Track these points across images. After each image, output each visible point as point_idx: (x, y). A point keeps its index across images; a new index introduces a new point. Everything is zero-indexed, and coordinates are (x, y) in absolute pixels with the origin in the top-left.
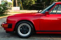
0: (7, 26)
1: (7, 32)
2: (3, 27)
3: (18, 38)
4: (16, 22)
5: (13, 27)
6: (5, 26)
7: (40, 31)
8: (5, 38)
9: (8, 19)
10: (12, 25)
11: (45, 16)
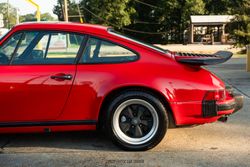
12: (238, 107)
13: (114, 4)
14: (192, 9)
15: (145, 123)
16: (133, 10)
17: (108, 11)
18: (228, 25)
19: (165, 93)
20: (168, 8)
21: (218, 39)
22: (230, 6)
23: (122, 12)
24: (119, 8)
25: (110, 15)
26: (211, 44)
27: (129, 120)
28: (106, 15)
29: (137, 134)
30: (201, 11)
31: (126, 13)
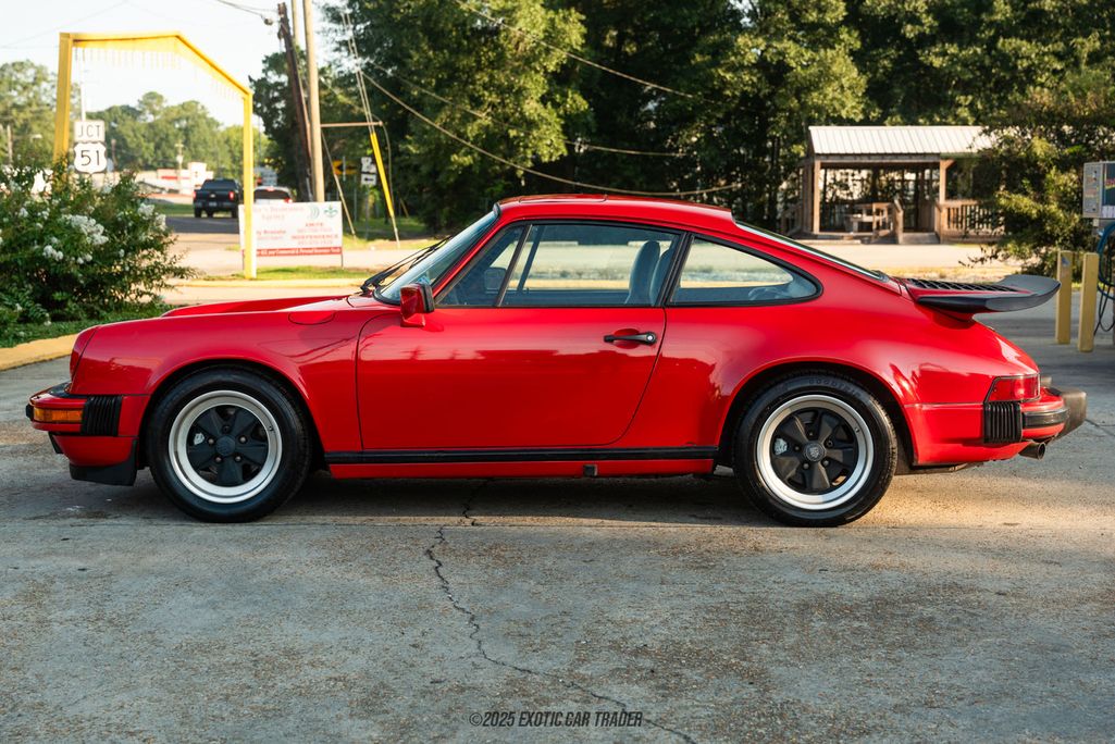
0: (76, 416)
1: (80, 471)
2: (42, 425)
3: (174, 517)
4: (154, 380)
5: (129, 423)
6: (58, 416)
7: (360, 460)
8: (62, 522)
9: (87, 355)
10: (118, 405)
11: (404, 325)
12: (1073, 422)
13: (501, 77)
14: (815, 98)
15: (838, 455)
16: (577, 102)
17: (477, 102)
18: (958, 164)
19: (888, 377)
20: (716, 94)
21: (919, 222)
22: (966, 87)
23: (531, 107)
24: (520, 93)
25: (484, 118)
26: (892, 239)
27: (796, 448)
28: (468, 118)
29: (816, 484)
30: (851, 106)
31: (549, 113)
